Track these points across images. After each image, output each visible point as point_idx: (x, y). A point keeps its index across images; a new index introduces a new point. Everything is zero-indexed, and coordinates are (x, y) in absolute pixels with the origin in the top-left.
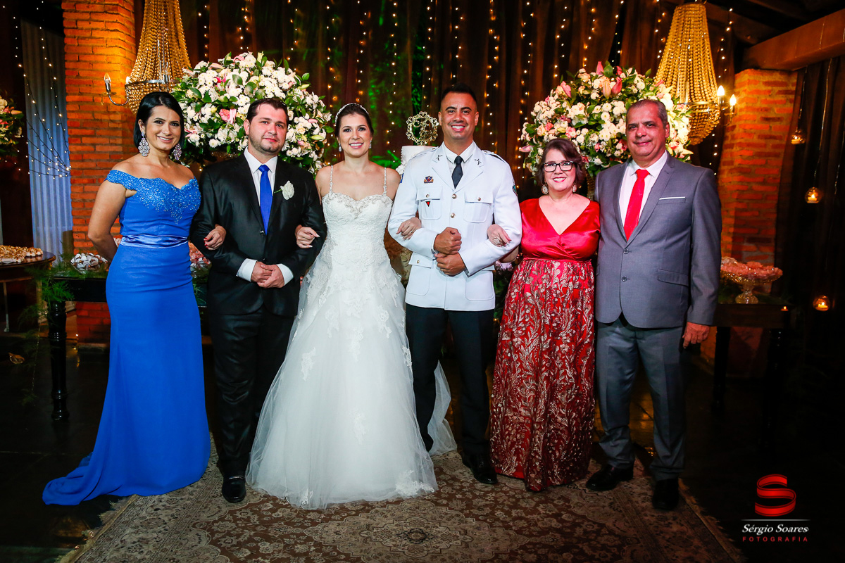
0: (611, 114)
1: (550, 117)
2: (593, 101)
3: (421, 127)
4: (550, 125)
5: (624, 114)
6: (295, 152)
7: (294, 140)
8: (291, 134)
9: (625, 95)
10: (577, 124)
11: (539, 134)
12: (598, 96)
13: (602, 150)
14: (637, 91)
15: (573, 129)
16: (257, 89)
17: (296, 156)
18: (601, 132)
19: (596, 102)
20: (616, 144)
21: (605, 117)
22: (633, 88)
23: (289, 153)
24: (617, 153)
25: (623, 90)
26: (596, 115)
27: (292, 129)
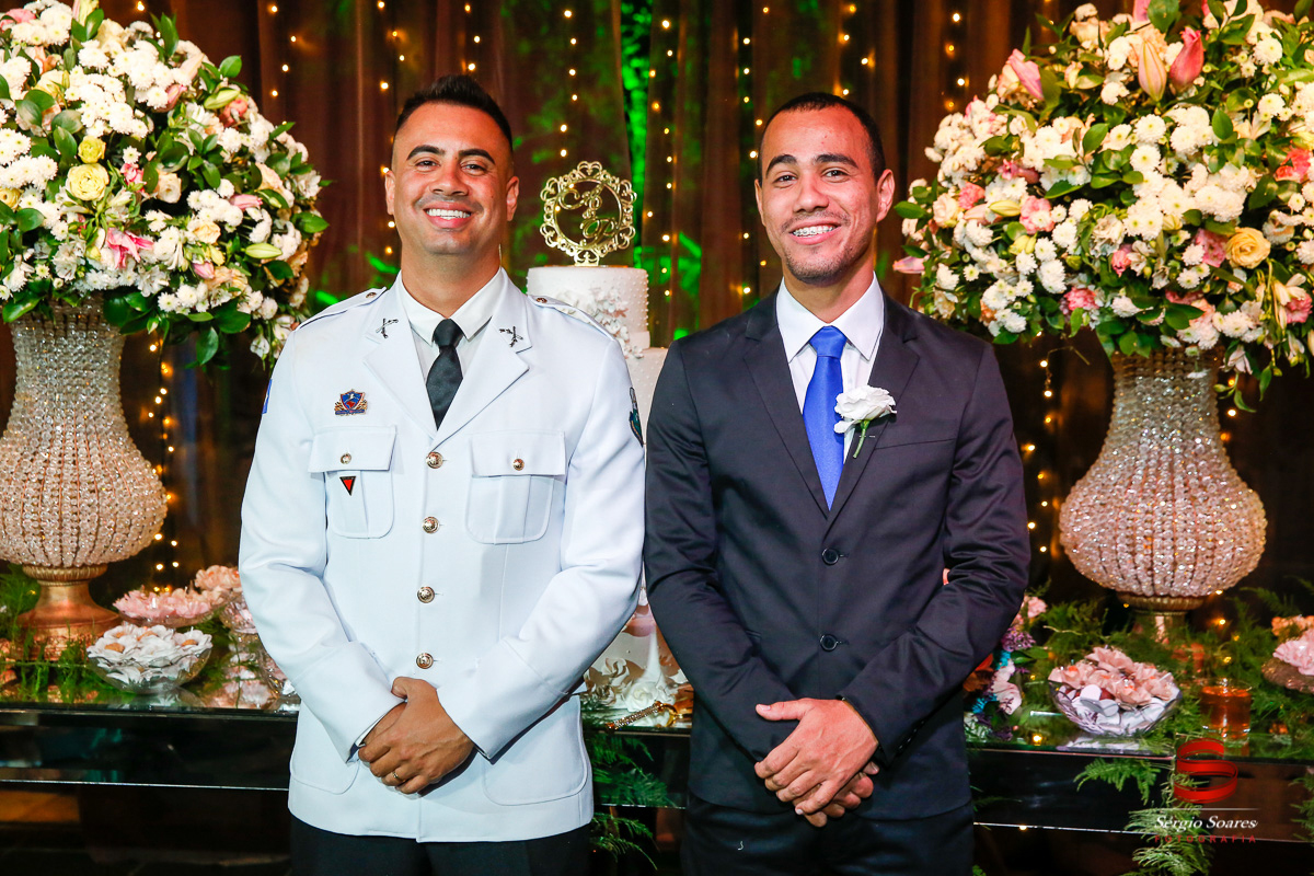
0: (1165, 150)
1: (973, 166)
2: (1112, 108)
3: (584, 208)
4: (973, 190)
5: (1210, 148)
6: (187, 298)
7: (179, 260)
8: (168, 245)
9: (1214, 84)
10: (1056, 187)
11: (938, 220)
12: (1125, 92)
13: (1138, 270)
14: (1253, 69)
15: (1042, 203)
16: (56, 109)
17: (193, 310)
18: (1131, 209)
19: (1119, 112)
20: (1182, 249)
21: (1146, 160)
22: (1242, 58)
23: (165, 302)
24: (1188, 279)
25: (1208, 68)
26: (1115, 157)
27: (173, 230)
